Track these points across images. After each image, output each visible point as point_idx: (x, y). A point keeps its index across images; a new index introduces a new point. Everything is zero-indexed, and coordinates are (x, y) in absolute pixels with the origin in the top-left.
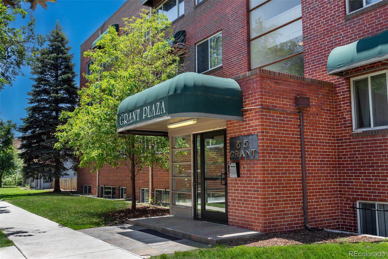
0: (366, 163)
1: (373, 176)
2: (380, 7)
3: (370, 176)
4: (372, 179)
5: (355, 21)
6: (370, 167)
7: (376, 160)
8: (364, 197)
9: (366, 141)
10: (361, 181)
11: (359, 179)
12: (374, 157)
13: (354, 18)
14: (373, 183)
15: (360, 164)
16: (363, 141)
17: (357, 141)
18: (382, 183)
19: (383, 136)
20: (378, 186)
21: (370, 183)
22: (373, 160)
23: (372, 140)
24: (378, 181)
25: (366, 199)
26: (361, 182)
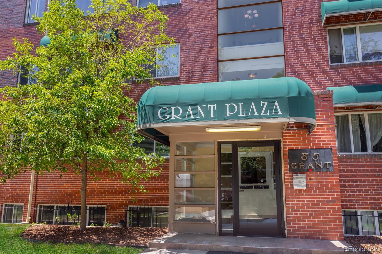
0: (350, 180)
1: (356, 190)
2: (360, 66)
3: (354, 190)
4: (356, 192)
5: (339, 71)
6: (354, 182)
7: (359, 177)
8: (348, 206)
9: (350, 162)
10: (346, 193)
11: (344, 192)
12: (357, 175)
13: (338, 68)
14: (357, 195)
15: (344, 180)
16: (347, 162)
17: (342, 162)
18: (365, 195)
19: (365, 160)
20: (361, 197)
21: (354, 195)
22: (357, 177)
23: (356, 162)
24: (361, 193)
25: (351, 208)
26: (346, 195)
